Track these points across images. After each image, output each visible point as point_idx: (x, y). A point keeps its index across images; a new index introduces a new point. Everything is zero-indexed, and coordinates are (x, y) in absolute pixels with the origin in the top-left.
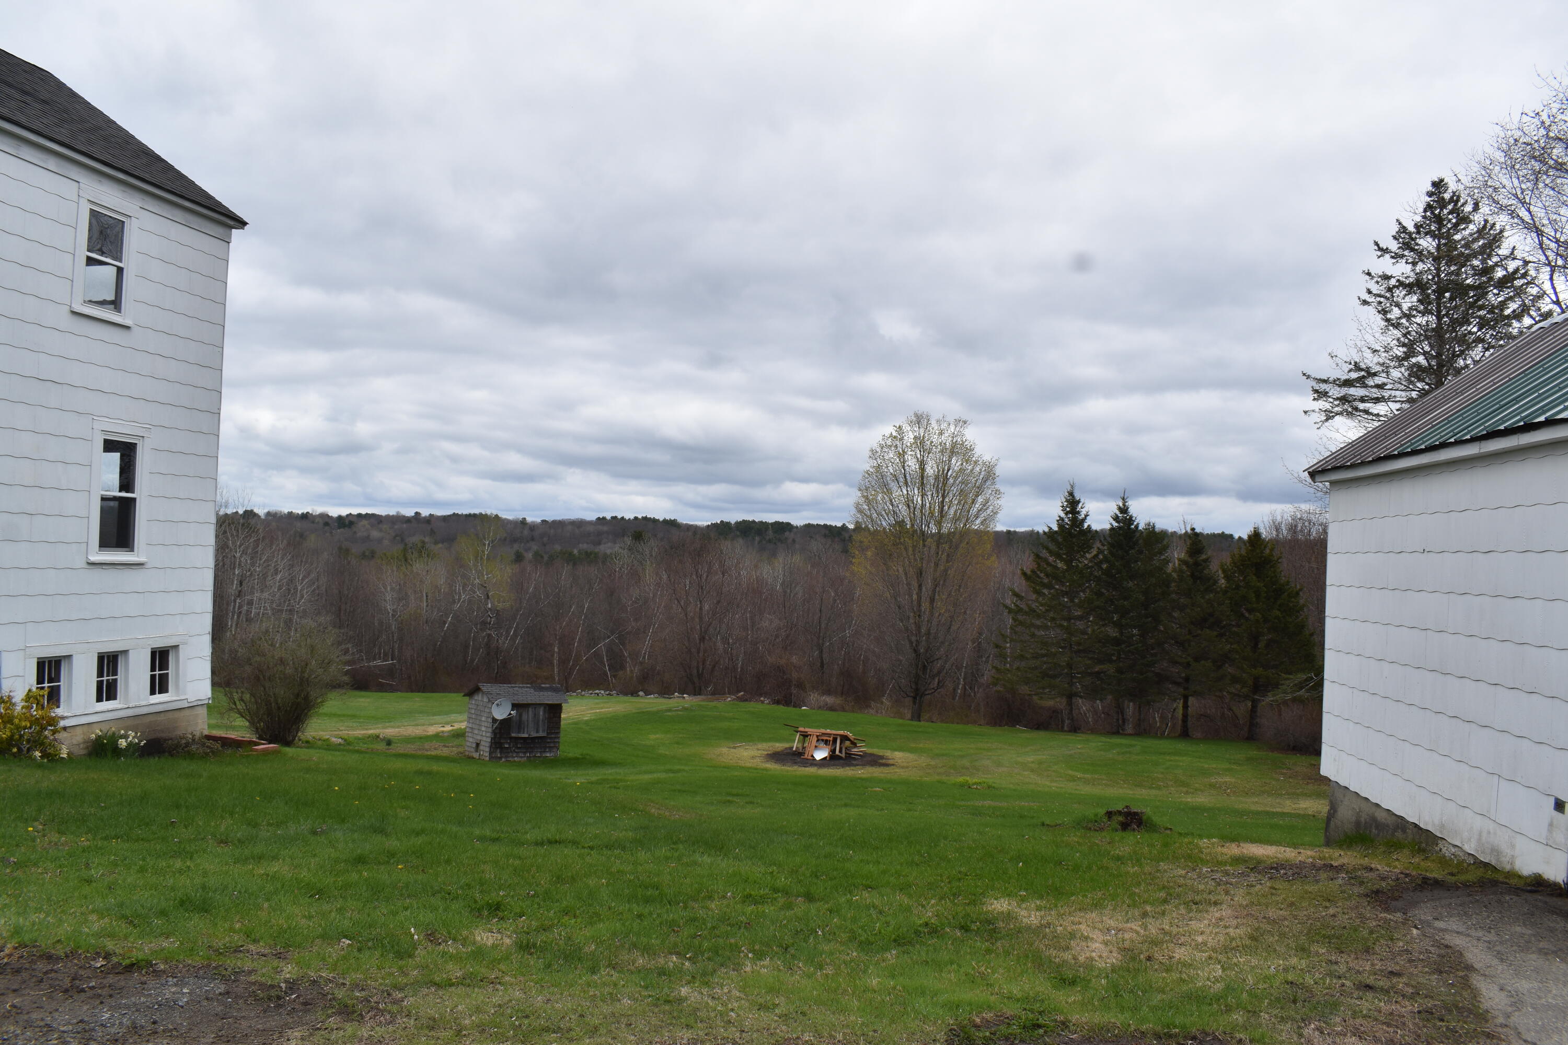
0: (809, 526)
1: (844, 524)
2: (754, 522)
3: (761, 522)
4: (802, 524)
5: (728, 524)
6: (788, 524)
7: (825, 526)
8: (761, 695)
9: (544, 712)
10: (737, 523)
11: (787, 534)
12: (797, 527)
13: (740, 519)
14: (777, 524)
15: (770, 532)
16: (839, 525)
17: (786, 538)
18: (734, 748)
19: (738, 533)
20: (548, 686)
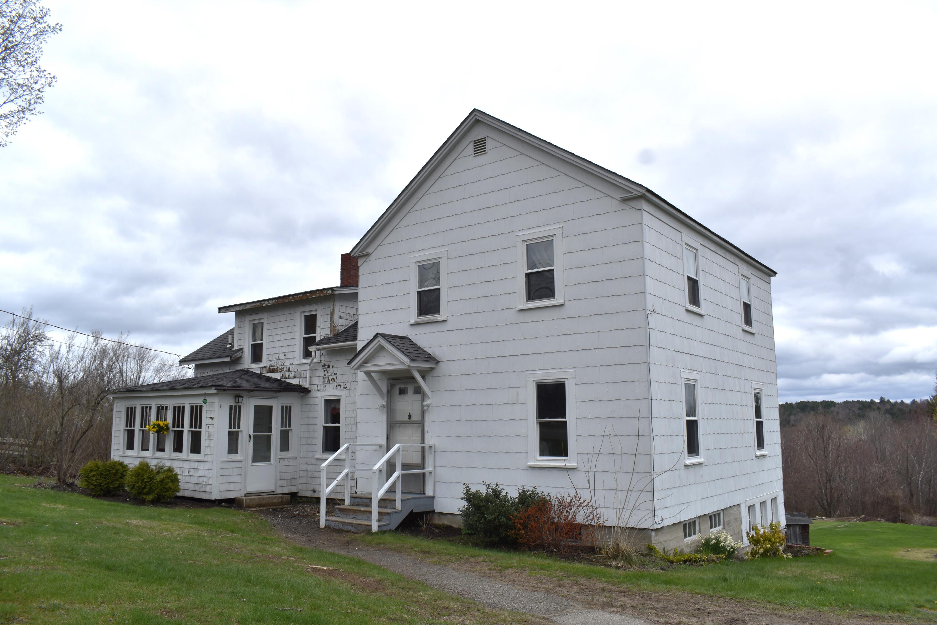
0: (846, 402)
1: (872, 400)
2: (808, 402)
3: (813, 402)
4: (842, 402)
5: (791, 405)
6: (832, 402)
7: (858, 402)
8: (877, 517)
9: (799, 529)
10: (796, 403)
11: (832, 408)
12: (838, 404)
13: (799, 401)
14: (824, 402)
15: (820, 408)
16: (869, 400)
17: (832, 412)
18: (908, 551)
19: (798, 410)
20: (797, 513)
